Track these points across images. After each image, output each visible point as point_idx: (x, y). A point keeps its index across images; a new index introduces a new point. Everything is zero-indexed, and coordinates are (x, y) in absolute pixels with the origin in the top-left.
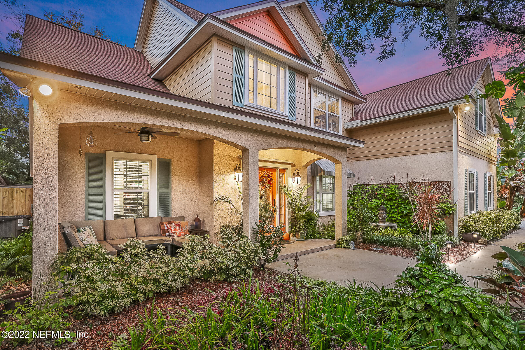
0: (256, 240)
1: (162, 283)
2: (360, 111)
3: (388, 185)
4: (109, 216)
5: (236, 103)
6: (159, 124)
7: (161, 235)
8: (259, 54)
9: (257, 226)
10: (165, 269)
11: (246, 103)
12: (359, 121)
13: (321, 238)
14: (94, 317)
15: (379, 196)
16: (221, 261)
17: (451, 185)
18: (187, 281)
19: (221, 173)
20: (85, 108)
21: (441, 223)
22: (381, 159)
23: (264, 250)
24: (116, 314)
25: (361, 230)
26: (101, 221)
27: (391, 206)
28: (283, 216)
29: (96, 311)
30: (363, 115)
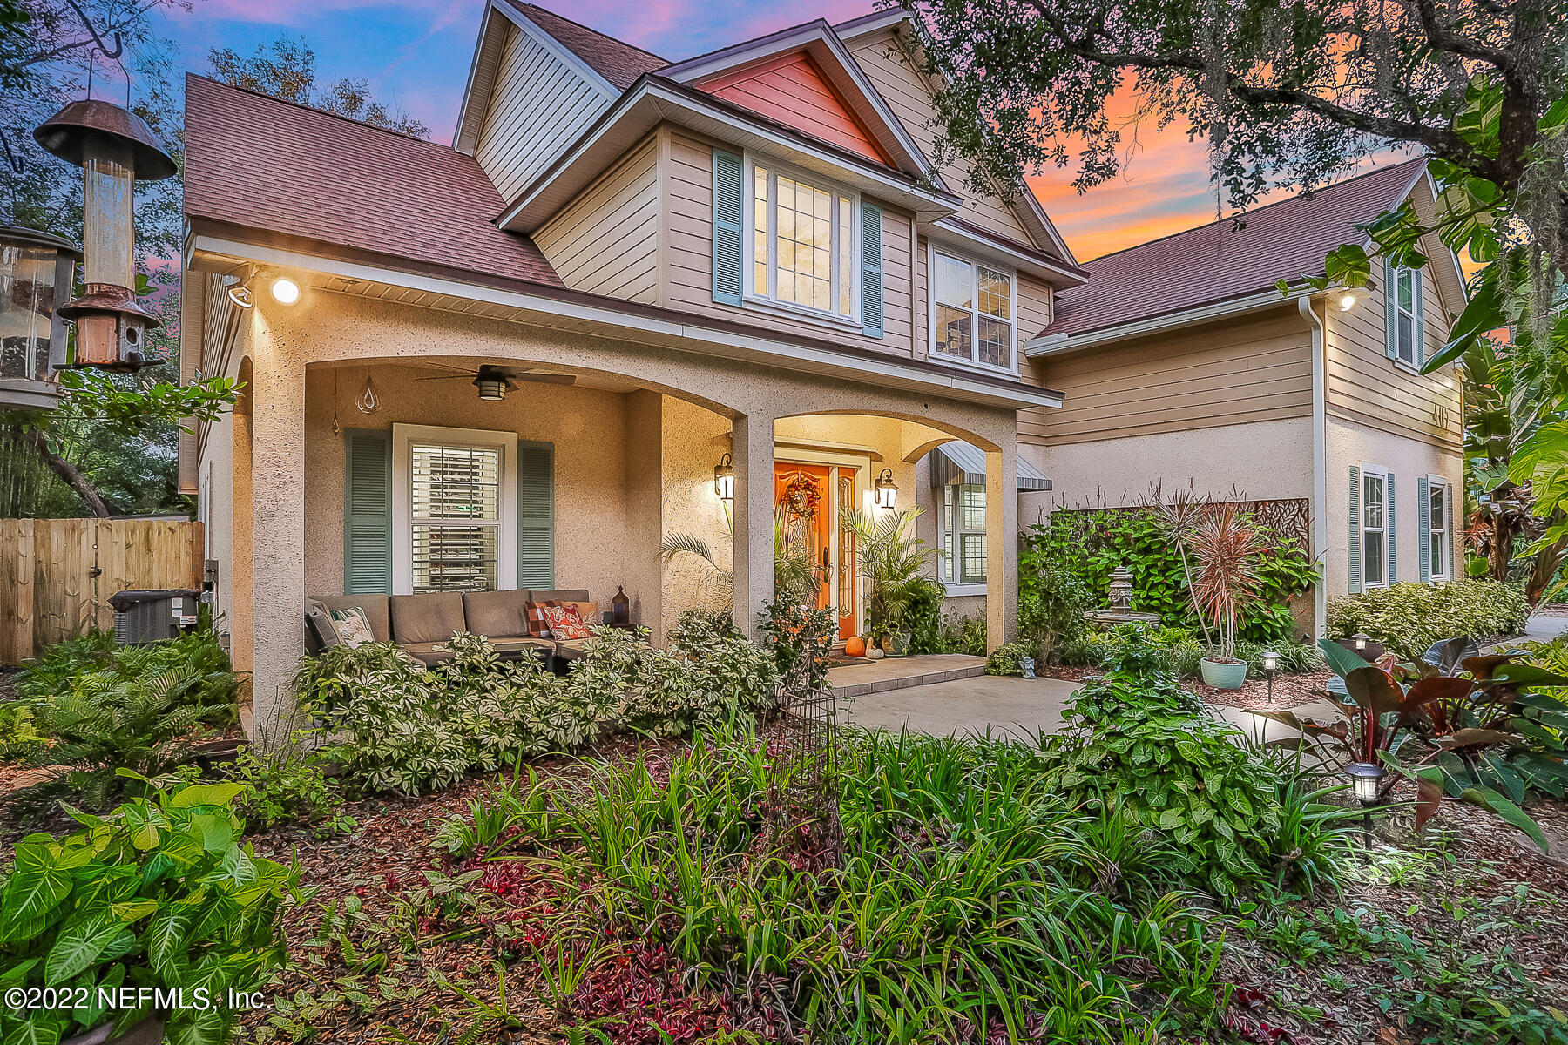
0: (766, 643)
1: (534, 731)
2: (1072, 306)
3: (1140, 511)
4: (402, 585)
5: (720, 297)
6: (527, 358)
7: (529, 636)
8: (780, 165)
9: (769, 607)
10: (542, 699)
11: (747, 293)
12: (1064, 335)
13: (952, 652)
14: (389, 795)
15: (1117, 541)
16: (675, 687)
17: (1307, 510)
18: (593, 729)
19: (681, 479)
20: (361, 326)
21: (1276, 611)
22: (1126, 440)
23: (783, 668)
24: (434, 793)
25: (1054, 628)
26: (385, 597)
27: (1147, 568)
28: (847, 594)
29: (392, 779)
30: (1077, 320)
